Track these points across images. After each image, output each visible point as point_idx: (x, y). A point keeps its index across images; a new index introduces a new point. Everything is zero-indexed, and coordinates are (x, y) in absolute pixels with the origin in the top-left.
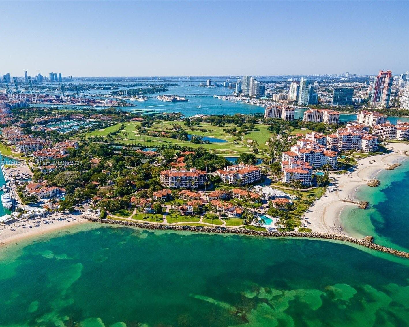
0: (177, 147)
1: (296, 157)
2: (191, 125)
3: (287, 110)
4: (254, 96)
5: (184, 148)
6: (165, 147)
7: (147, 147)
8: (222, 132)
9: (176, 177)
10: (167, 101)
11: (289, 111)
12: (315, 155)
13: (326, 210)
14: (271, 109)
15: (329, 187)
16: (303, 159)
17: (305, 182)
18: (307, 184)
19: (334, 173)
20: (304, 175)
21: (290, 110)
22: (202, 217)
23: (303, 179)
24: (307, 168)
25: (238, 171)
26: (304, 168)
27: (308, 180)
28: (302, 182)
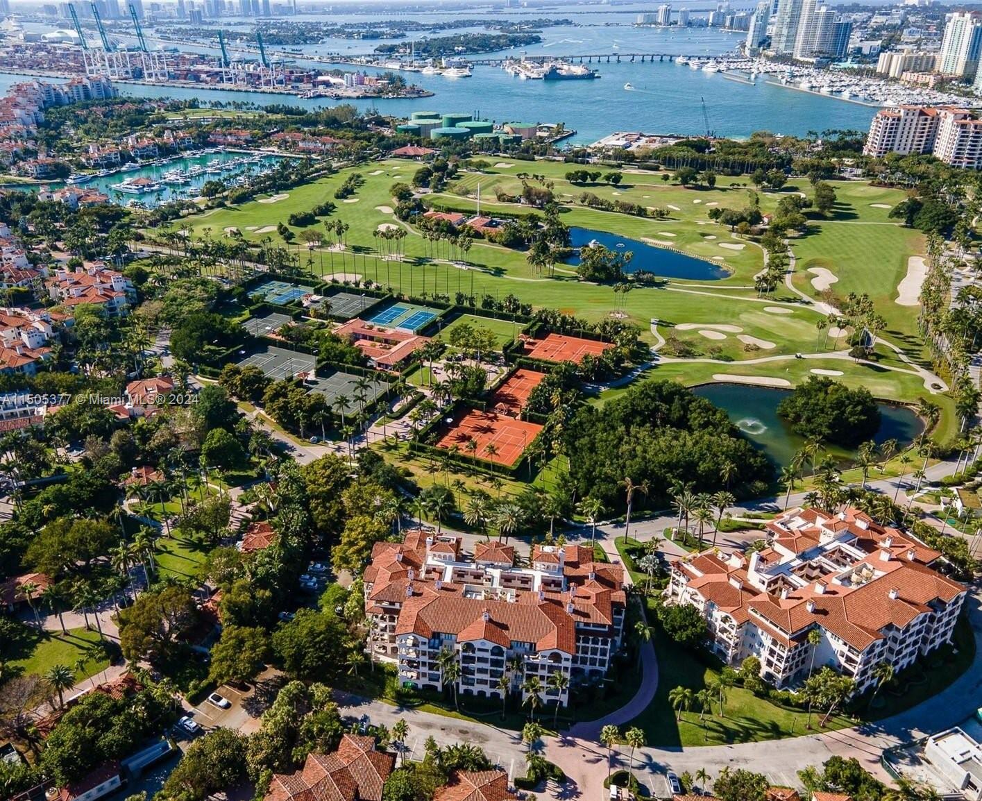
0: (517, 307)
2: (589, 181)
3: (963, 126)
4: (811, 60)
5: (540, 320)
6: (466, 304)
8: (704, 221)
9: (436, 635)
10: (529, 78)
11: (972, 129)
14: (899, 119)
21: (976, 127)
25: (824, 612)
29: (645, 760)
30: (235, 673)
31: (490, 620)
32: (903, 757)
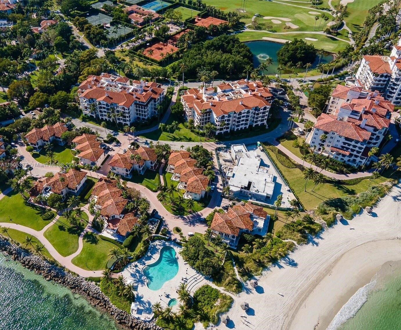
0: (200, 5)
1: (382, 76)
5: (206, 10)
6: (182, 3)
9: (92, 99)
13: (334, 270)
16: (398, 83)
17: (351, 155)
18: (354, 161)
20: (353, 143)
22: (58, 217)
23: (348, 149)
24: (372, 126)
25: (215, 106)
26: (366, 125)
27: (361, 154)
28: (344, 156)
29: (145, 141)
30: (35, 104)
31: (108, 96)
32: (223, 150)
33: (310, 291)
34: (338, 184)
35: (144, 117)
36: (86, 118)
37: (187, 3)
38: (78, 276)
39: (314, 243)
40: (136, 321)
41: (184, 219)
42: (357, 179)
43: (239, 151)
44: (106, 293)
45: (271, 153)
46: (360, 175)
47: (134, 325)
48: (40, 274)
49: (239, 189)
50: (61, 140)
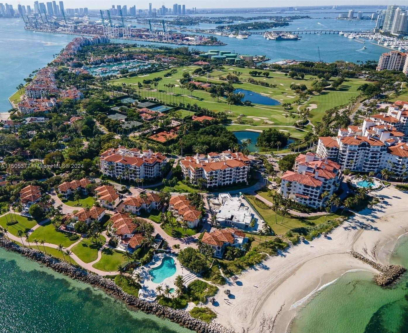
0: (196, 108)
2: (257, 75)
4: (397, 35)
5: (201, 111)
6: (182, 107)
7: (163, 104)
8: (288, 89)
10: (270, 39)
12: (369, 150)
14: (389, 56)
15: (358, 217)
16: (345, 154)
18: (314, 204)
19: (398, 187)
20: (310, 189)
22: (82, 239)
23: (308, 194)
24: (323, 177)
25: (205, 166)
26: (318, 176)
27: (317, 197)
28: (306, 199)
29: (151, 192)
31: (124, 160)
32: (213, 198)
33: (279, 285)
34: (302, 219)
35: (150, 176)
36: (105, 177)
37: (186, 107)
38: (97, 275)
39: (282, 255)
40: (142, 302)
41: (181, 240)
42: (317, 216)
43: (225, 197)
44: (119, 285)
45: (250, 200)
46: (319, 214)
47: (141, 305)
48: (67, 275)
49: (224, 220)
50: (85, 190)
